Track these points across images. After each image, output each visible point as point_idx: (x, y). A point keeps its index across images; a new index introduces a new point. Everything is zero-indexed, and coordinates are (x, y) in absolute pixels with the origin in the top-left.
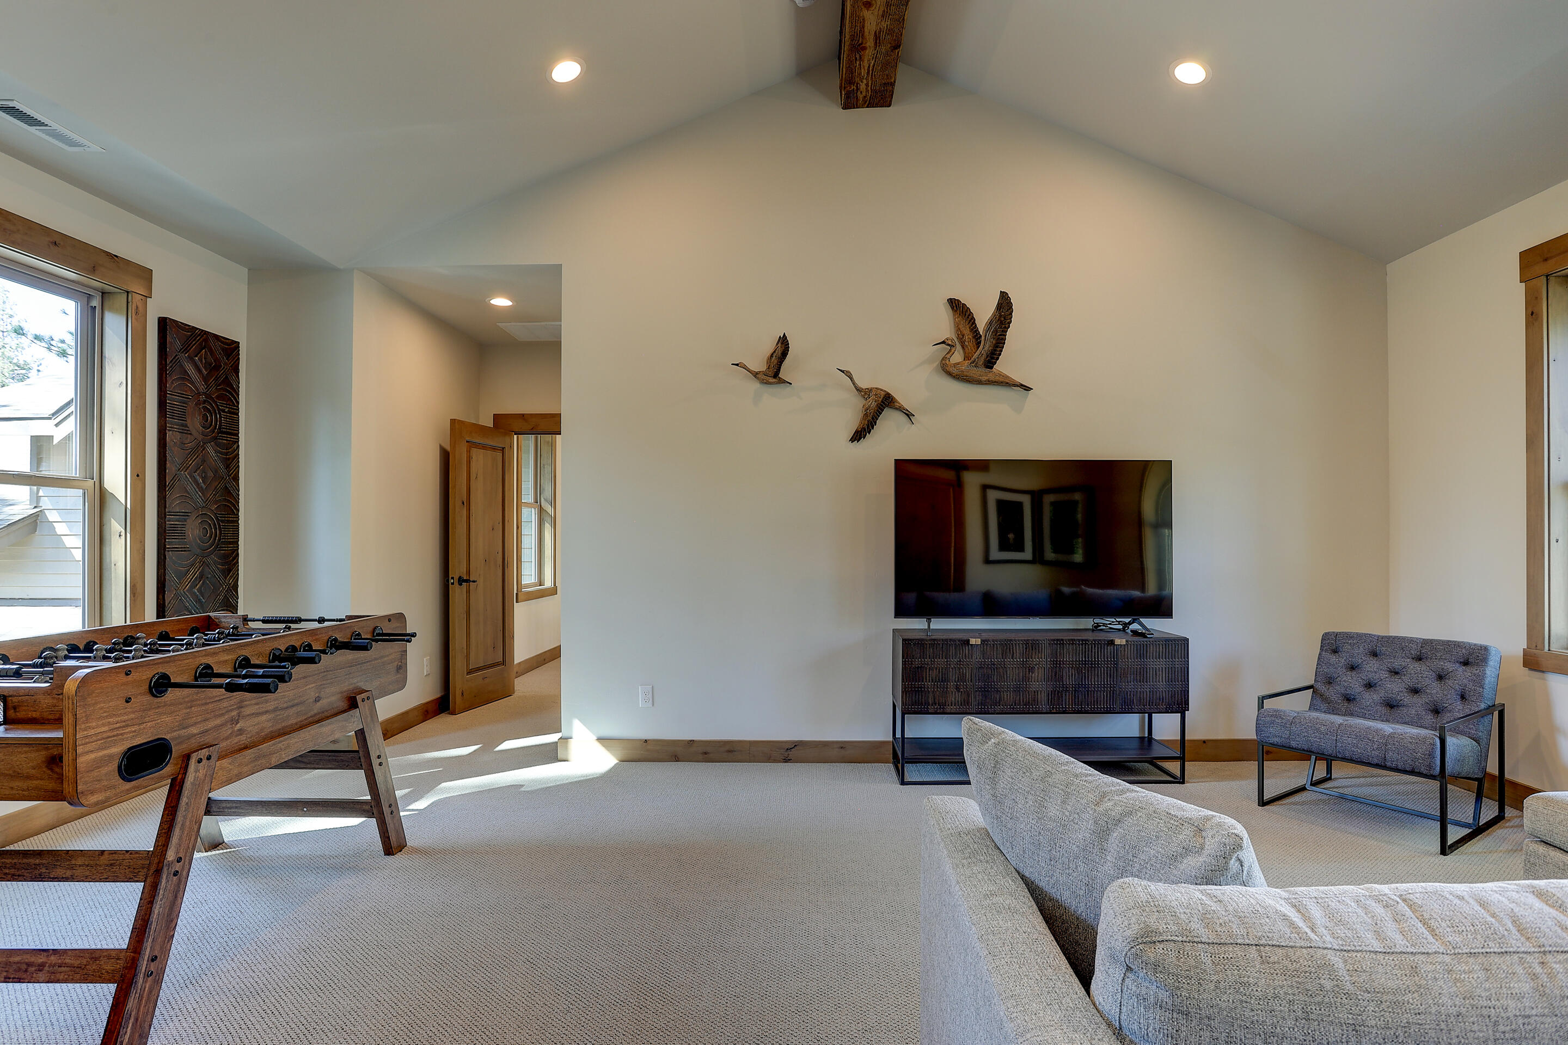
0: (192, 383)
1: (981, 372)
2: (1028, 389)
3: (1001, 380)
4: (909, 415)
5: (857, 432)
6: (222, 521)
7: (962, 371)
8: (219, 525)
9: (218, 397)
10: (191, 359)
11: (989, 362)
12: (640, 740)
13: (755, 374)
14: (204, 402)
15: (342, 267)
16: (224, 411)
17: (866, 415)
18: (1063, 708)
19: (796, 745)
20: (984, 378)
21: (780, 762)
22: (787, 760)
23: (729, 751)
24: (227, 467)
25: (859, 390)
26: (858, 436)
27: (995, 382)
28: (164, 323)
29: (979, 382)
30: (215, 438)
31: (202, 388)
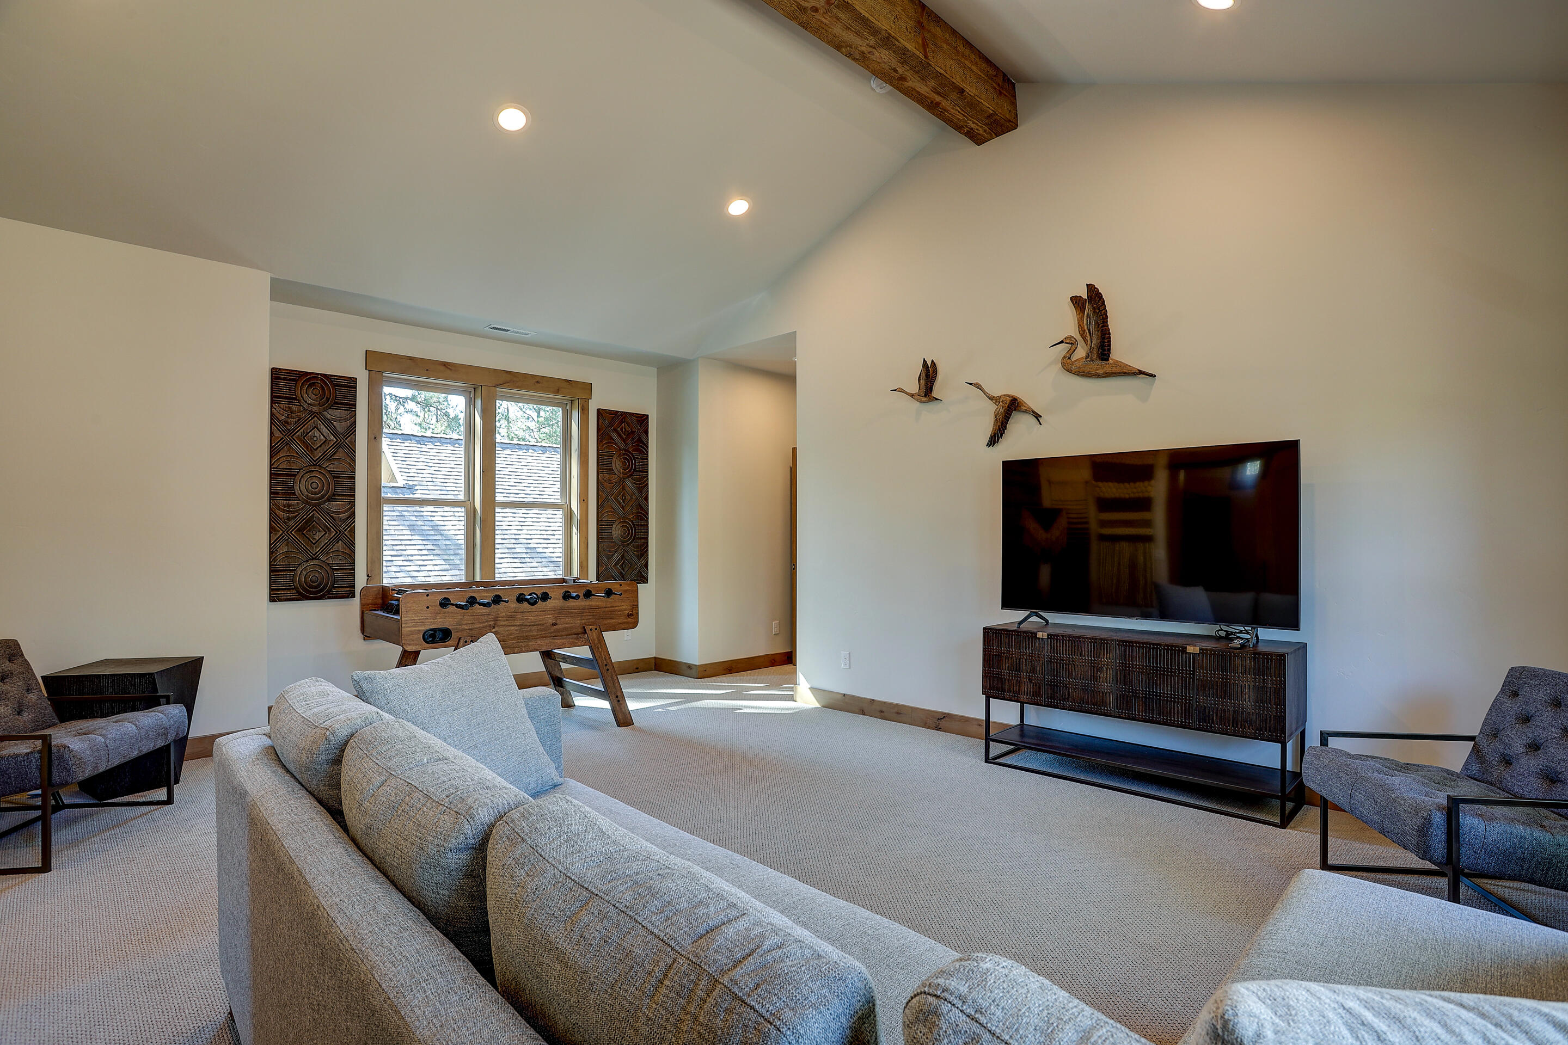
0: (616, 444)
1: (1098, 366)
2: (1153, 376)
3: (1119, 370)
4: (1037, 416)
5: (991, 437)
6: (637, 525)
7: (1080, 368)
8: (635, 528)
9: (633, 450)
10: (615, 430)
11: (1103, 354)
12: (841, 694)
13: (912, 396)
14: (624, 454)
15: (692, 358)
16: (638, 458)
17: (996, 421)
18: (1132, 714)
19: (945, 716)
20: (1101, 371)
21: (933, 729)
22: (938, 728)
23: (898, 713)
24: (641, 492)
25: (991, 398)
26: (994, 440)
27: (1113, 373)
28: (600, 412)
29: (1098, 376)
30: (631, 475)
31: (622, 445)
